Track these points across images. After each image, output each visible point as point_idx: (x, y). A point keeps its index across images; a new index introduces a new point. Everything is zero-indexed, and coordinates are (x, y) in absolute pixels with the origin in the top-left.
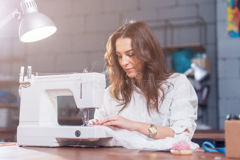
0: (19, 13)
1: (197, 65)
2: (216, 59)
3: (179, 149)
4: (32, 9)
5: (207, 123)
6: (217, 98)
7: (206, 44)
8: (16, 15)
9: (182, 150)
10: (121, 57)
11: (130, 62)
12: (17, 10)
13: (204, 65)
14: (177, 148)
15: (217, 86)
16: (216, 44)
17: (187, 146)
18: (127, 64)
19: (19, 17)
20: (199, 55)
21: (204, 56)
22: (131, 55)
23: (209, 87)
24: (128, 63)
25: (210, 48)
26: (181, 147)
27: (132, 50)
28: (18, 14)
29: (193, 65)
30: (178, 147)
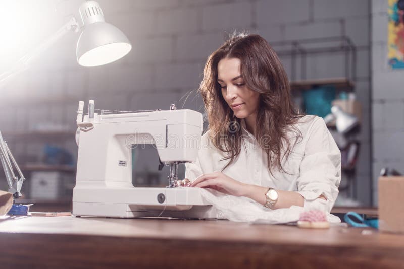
0: (77, 24)
1: (341, 109)
2: (370, 101)
3: (309, 219)
4: (96, 18)
5: (355, 198)
6: (371, 160)
7: (355, 79)
8: (72, 26)
9: (314, 221)
10: (225, 87)
11: (238, 95)
12: (74, 19)
13: (351, 110)
14: (307, 219)
15: (370, 141)
16: (370, 79)
17: (321, 216)
18: (234, 98)
19: (77, 30)
20: (343, 95)
21: (352, 97)
22: (239, 84)
23: (358, 144)
24: (235, 96)
25: (360, 85)
26: (313, 218)
27: (241, 76)
28: (76, 26)
29: (334, 109)
30: (308, 217)
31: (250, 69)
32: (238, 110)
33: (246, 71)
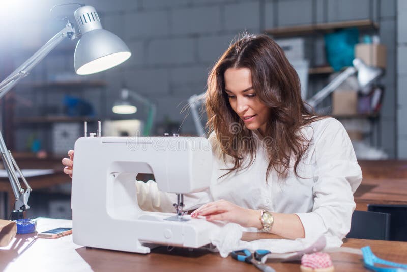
0: (73, 30)
2: (396, 44)
4: (92, 25)
6: (396, 106)
7: (380, 19)
8: (68, 33)
9: (318, 268)
10: (235, 97)
11: (250, 107)
12: (70, 25)
15: (395, 85)
16: (395, 18)
18: (246, 110)
19: (74, 37)
20: (367, 38)
21: (376, 39)
22: (250, 95)
23: (382, 89)
24: (246, 108)
25: (385, 26)
26: (316, 265)
27: (252, 88)
28: (72, 33)
29: (356, 62)
30: (311, 264)
31: (261, 80)
32: (250, 122)
33: (257, 81)
